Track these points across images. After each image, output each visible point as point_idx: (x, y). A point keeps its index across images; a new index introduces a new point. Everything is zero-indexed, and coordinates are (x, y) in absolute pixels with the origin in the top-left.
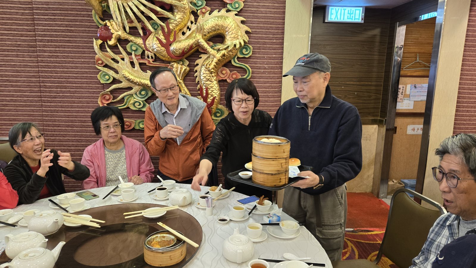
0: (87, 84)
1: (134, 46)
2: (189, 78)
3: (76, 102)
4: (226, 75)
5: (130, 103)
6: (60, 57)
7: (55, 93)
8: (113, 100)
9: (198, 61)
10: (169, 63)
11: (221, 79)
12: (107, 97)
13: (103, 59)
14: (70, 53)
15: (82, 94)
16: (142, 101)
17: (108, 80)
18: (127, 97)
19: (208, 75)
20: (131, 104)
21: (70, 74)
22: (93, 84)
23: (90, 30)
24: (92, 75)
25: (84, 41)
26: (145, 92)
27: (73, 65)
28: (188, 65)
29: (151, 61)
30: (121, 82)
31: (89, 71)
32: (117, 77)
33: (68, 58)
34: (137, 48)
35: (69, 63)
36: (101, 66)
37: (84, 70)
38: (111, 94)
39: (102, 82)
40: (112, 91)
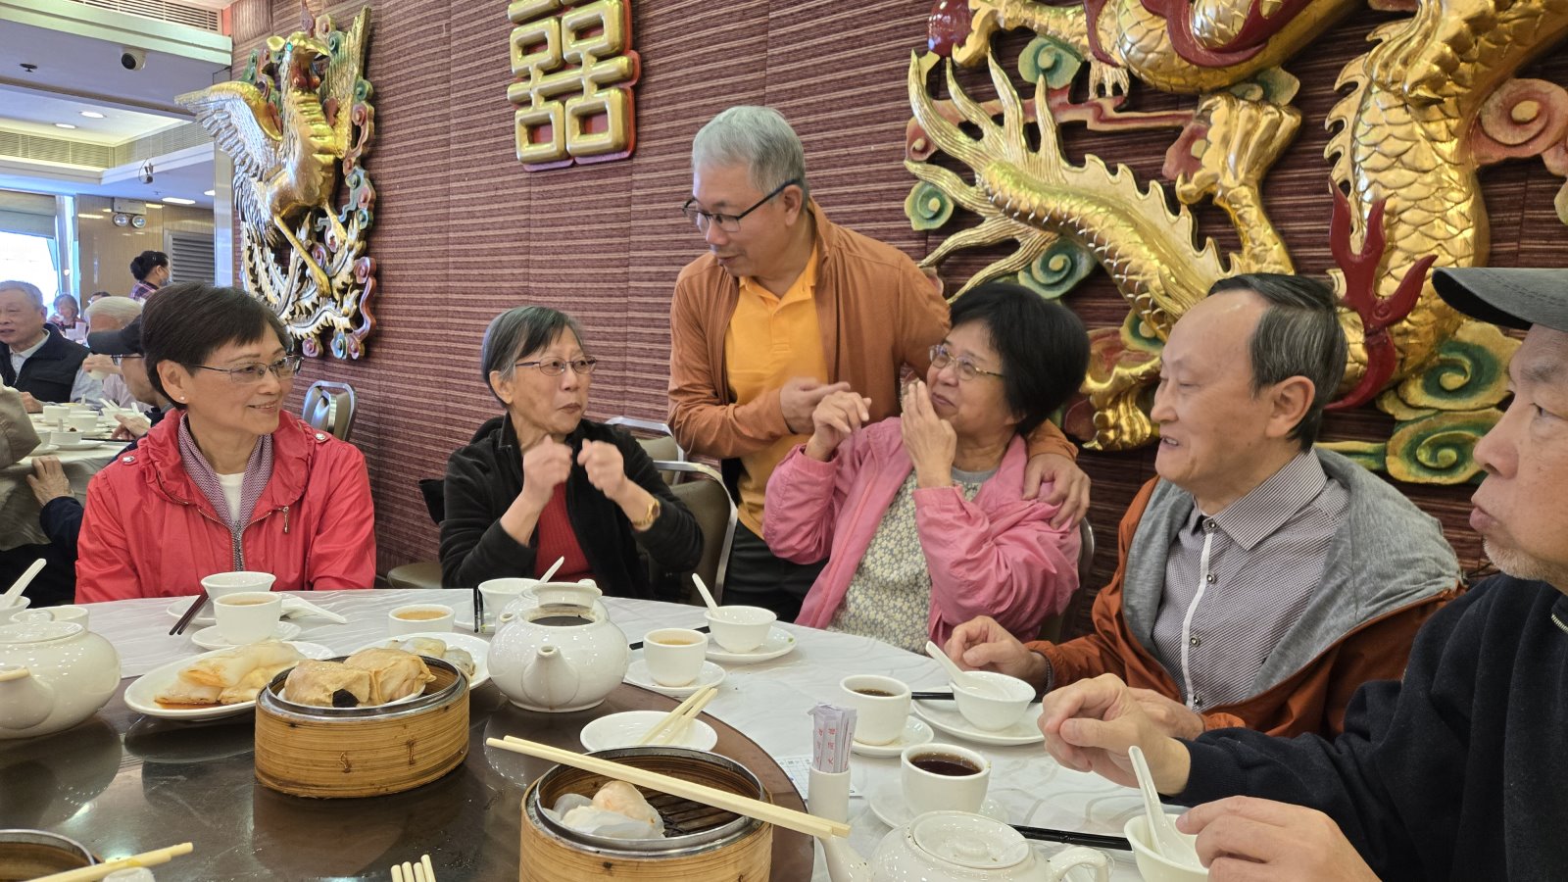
1: (1048, 52)
2: (1296, 173)
4: (1536, 127)
9: (1354, 70)
10: (1192, 99)
11: (1497, 156)
13: (930, 131)
14: (843, 127)
17: (937, 216)
19: (1400, 131)
23: (910, 24)
24: (894, 205)
25: (888, 70)
26: (1065, 257)
27: (846, 170)
28: (1296, 103)
29: (1108, 105)
30: (981, 220)
31: (887, 190)
32: (967, 197)
33: (835, 148)
34: (1060, 56)
35: (835, 166)
36: (920, 162)
37: (872, 187)
38: (939, 274)
39: (917, 225)
40: (950, 264)
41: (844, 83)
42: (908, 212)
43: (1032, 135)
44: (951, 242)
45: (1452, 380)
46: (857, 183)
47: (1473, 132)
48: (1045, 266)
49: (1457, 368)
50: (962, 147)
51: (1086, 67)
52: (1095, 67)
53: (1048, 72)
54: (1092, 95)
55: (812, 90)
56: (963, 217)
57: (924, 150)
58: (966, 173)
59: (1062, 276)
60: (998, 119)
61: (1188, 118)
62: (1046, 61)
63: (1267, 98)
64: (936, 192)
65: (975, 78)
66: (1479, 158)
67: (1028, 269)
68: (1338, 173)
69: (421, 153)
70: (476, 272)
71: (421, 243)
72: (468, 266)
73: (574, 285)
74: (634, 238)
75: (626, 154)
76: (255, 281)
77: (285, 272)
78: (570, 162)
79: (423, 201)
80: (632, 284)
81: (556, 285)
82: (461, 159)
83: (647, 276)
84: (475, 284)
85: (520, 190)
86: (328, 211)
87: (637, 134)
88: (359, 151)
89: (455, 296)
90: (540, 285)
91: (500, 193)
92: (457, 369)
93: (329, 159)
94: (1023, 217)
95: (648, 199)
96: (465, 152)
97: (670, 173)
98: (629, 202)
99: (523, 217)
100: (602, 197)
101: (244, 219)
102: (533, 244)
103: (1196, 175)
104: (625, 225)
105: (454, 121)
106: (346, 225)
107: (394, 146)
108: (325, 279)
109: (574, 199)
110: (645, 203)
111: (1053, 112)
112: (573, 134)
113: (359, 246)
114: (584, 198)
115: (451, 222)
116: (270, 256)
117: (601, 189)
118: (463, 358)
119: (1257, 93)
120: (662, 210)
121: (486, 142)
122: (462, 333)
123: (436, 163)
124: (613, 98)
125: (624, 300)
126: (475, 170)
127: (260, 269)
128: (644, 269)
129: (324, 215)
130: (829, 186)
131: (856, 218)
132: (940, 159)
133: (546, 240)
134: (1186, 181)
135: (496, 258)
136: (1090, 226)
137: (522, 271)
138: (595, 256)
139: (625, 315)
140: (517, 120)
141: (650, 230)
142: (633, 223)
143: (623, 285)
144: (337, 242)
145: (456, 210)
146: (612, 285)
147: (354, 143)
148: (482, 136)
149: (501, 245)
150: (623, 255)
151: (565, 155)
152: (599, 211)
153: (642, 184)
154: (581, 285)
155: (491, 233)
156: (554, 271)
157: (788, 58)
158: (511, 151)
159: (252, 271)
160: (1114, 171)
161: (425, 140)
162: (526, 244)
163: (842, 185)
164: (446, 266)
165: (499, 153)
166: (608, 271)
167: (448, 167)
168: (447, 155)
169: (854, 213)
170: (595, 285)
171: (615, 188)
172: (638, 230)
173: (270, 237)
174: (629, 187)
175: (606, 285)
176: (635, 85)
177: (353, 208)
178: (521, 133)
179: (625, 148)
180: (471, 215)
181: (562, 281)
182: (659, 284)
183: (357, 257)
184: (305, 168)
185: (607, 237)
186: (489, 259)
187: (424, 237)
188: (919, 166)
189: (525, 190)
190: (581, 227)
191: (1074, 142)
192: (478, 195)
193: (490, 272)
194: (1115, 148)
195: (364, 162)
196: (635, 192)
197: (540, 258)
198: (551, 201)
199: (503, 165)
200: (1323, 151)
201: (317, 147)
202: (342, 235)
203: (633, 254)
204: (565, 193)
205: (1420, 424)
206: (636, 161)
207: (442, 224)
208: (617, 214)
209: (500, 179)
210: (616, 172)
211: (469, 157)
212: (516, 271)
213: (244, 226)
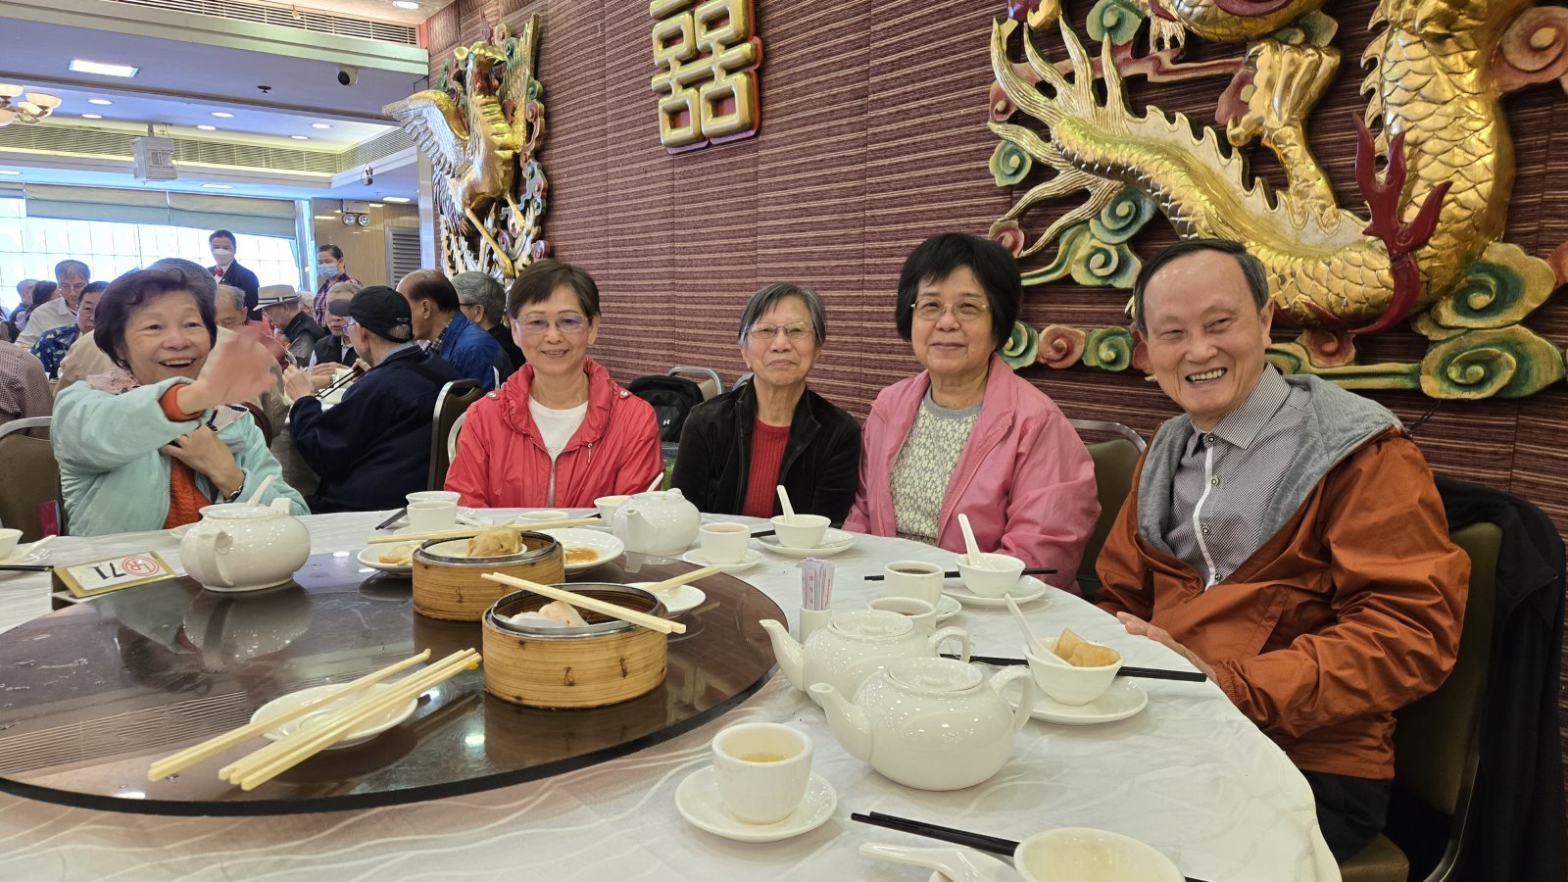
1: (1112, 10)
4: (1556, 51)
5: (1078, 257)
6: (912, 115)
10: (1240, 48)
11: (1518, 82)
12: (1008, 239)
13: (1010, 95)
14: (937, 94)
16: (1118, 246)
17: (1017, 172)
18: (1069, 234)
20: (1078, 261)
24: (982, 164)
25: (975, 38)
26: (1130, 203)
27: (940, 135)
28: (1337, 44)
29: (1166, 58)
30: (1056, 173)
31: (976, 150)
32: (1041, 151)
33: (930, 114)
34: (1122, 14)
35: (930, 131)
36: (1000, 123)
37: (963, 148)
38: (1020, 226)
39: (1000, 182)
40: (1033, 216)
41: (938, 53)
42: (992, 170)
43: (1100, 90)
44: (1028, 197)
45: (1479, 300)
46: (950, 145)
47: (1493, 62)
48: (1113, 214)
49: (1483, 288)
50: (1039, 106)
51: (1146, 22)
52: (1154, 21)
53: (1113, 30)
54: (1153, 49)
55: (909, 61)
56: (1041, 172)
57: (1005, 111)
58: (1041, 130)
59: (1128, 222)
60: (1070, 77)
61: (1238, 64)
62: (1110, 20)
63: (1308, 42)
64: (1017, 150)
65: (1048, 41)
66: (1502, 86)
67: (1098, 216)
68: (1373, 109)
69: (583, 143)
70: (631, 248)
71: (585, 225)
72: (623, 243)
73: (711, 256)
74: (760, 210)
75: (752, 133)
76: (453, 267)
77: (476, 257)
78: (705, 144)
79: (586, 187)
80: (760, 251)
81: (697, 256)
82: (616, 146)
83: (772, 244)
84: (630, 260)
85: (665, 172)
86: (510, 201)
87: (761, 113)
88: (533, 145)
89: (614, 272)
90: (683, 257)
91: (649, 175)
92: (617, 337)
93: (508, 154)
94: (1090, 168)
95: (771, 173)
96: (619, 140)
97: (789, 148)
98: (756, 177)
99: (668, 196)
100: (732, 173)
101: (442, 213)
102: (677, 220)
103: (1245, 118)
104: (752, 198)
105: (610, 113)
106: (524, 212)
107: (561, 139)
108: (508, 262)
109: (710, 177)
110: (769, 177)
111: (1118, 67)
112: (706, 117)
113: (535, 231)
114: (718, 175)
115: (610, 205)
116: (464, 244)
117: (733, 166)
118: (622, 327)
119: (1299, 37)
120: (784, 182)
121: (636, 130)
122: (621, 305)
123: (596, 152)
124: (739, 83)
125: (754, 267)
126: (629, 155)
127: (457, 256)
128: (769, 237)
129: (506, 204)
130: (926, 150)
131: (949, 178)
132: (1020, 118)
133: (688, 216)
134: (1236, 125)
135: (647, 235)
136: (1146, 173)
137: (669, 245)
138: (729, 228)
139: (754, 280)
140: (660, 107)
141: (774, 201)
142: (760, 196)
143: (752, 253)
144: (518, 229)
145: (613, 193)
146: (743, 254)
147: (528, 139)
148: (633, 124)
149: (651, 223)
150: (752, 226)
151: (700, 137)
152: (731, 187)
153: (767, 159)
154: (717, 255)
155: (642, 212)
156: (695, 244)
157: (889, 32)
158: (656, 136)
159: (450, 258)
160: (1171, 119)
161: (586, 131)
162: (671, 220)
163: (936, 149)
164: (606, 244)
165: (647, 139)
166: (740, 241)
167: (605, 155)
168: (604, 144)
169: (947, 173)
170: (729, 255)
171: (743, 165)
172: (764, 202)
173: (463, 228)
174: (756, 162)
175: (738, 254)
176: (758, 68)
177: (529, 197)
178: (663, 120)
179: (751, 128)
180: (626, 197)
181: (702, 252)
182: (783, 251)
183: (534, 241)
184: (489, 162)
185: (738, 209)
186: (641, 236)
187: (588, 219)
188: (1000, 126)
189: (669, 171)
190: (716, 202)
191: (1137, 95)
192: (631, 178)
193: (642, 248)
194: (1174, 98)
195: (537, 155)
196: (761, 167)
197: (683, 232)
198: (691, 180)
199: (651, 150)
200: (1359, 88)
201: (498, 144)
202: (521, 222)
203: (760, 224)
204: (703, 172)
205: (1452, 343)
206: (761, 139)
207: (602, 207)
208: (745, 188)
209: (649, 163)
210: (745, 150)
211: (623, 145)
212: (664, 246)
213: (443, 218)
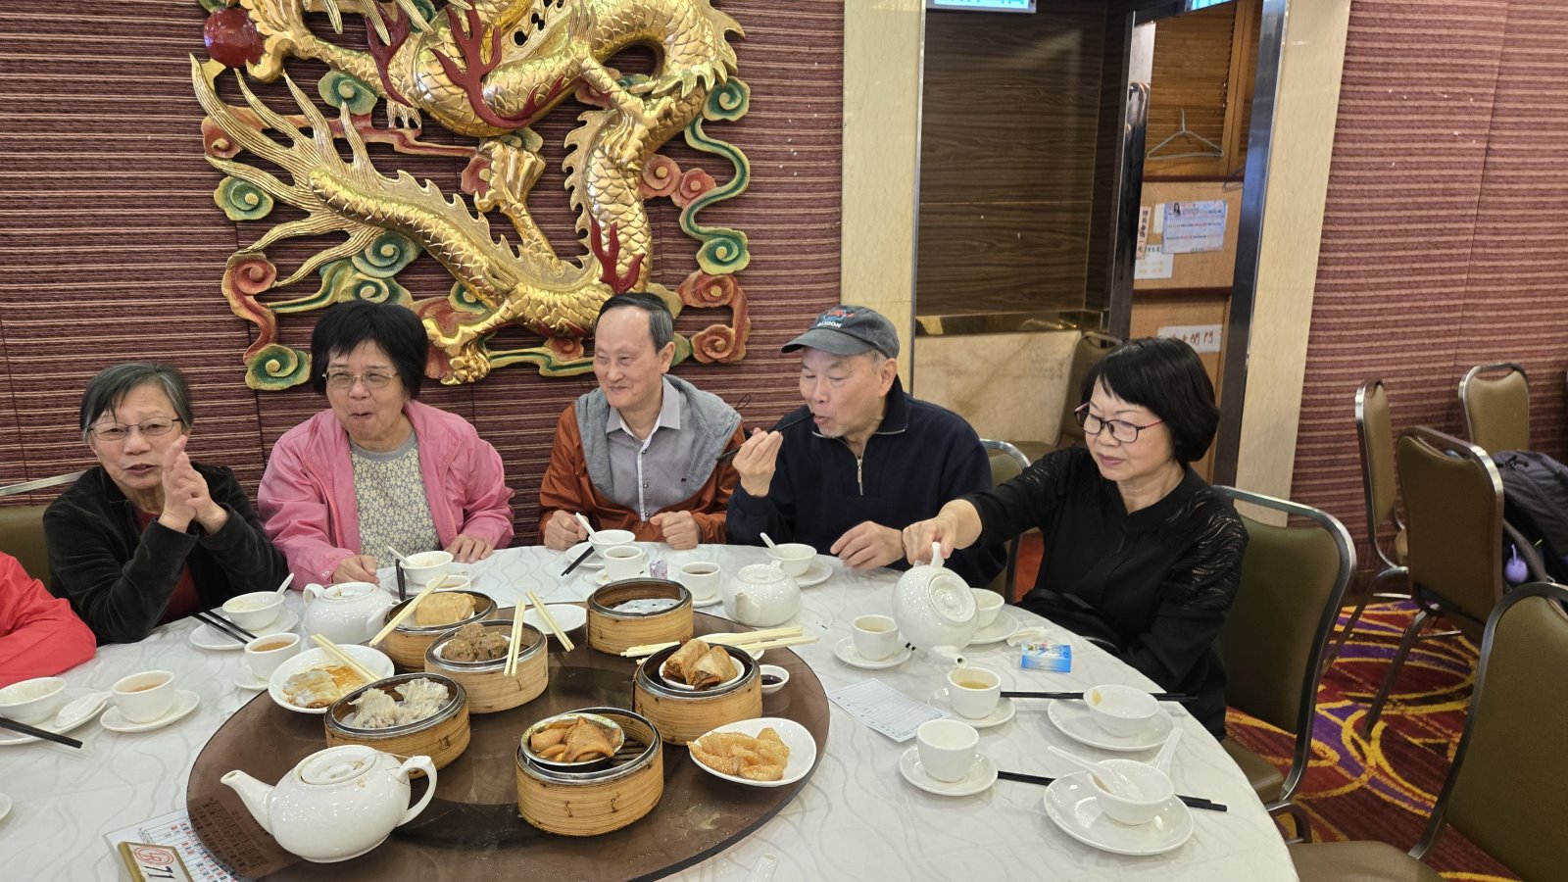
0: (172, 225)
1: (347, 84)
2: (543, 193)
3: (133, 293)
4: (668, 180)
5: (343, 287)
6: (59, 128)
7: (50, 263)
8: (278, 279)
9: (573, 137)
10: (475, 141)
11: (652, 195)
12: (257, 270)
13: (231, 133)
14: (100, 112)
15: (156, 261)
16: (386, 280)
17: (255, 208)
18: (330, 267)
19: (615, 182)
20: (345, 291)
21: (103, 188)
22: (196, 225)
23: (173, 25)
24: (197, 194)
26: (393, 246)
27: (115, 155)
28: (542, 152)
29: (407, 134)
30: (307, 214)
32: (284, 193)
34: (358, 90)
36: (226, 159)
37: (155, 174)
39: (234, 215)
42: (219, 201)
43: (343, 147)
44: (277, 232)
46: (133, 169)
47: (642, 183)
48: (377, 253)
50: (277, 153)
51: (381, 103)
52: (391, 104)
53: (350, 101)
54: (391, 125)
56: (283, 211)
57: (227, 149)
60: (307, 132)
61: (473, 152)
62: (346, 91)
63: (524, 147)
64: (250, 188)
66: (644, 195)
67: (360, 255)
94: (359, 217)
103: (488, 194)
111: (360, 132)
119: (519, 142)
134: (482, 197)
136: (426, 228)
160: (423, 184)
163: (111, 170)
188: (225, 163)
